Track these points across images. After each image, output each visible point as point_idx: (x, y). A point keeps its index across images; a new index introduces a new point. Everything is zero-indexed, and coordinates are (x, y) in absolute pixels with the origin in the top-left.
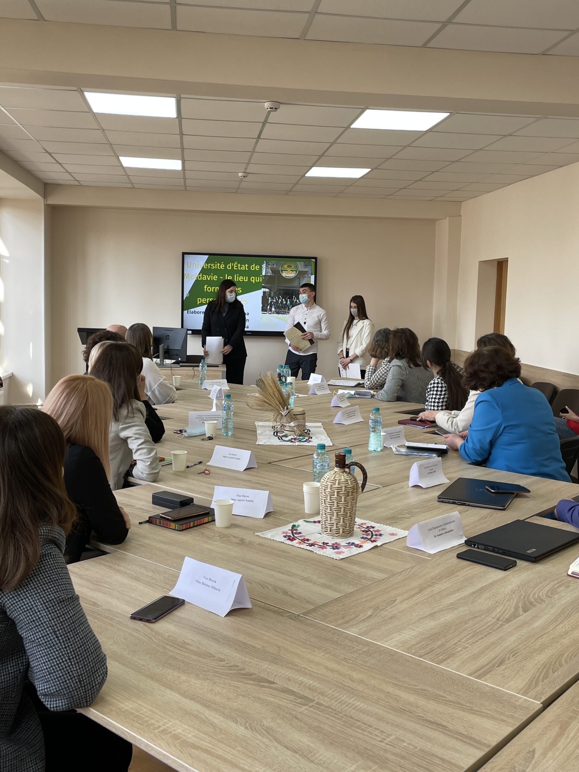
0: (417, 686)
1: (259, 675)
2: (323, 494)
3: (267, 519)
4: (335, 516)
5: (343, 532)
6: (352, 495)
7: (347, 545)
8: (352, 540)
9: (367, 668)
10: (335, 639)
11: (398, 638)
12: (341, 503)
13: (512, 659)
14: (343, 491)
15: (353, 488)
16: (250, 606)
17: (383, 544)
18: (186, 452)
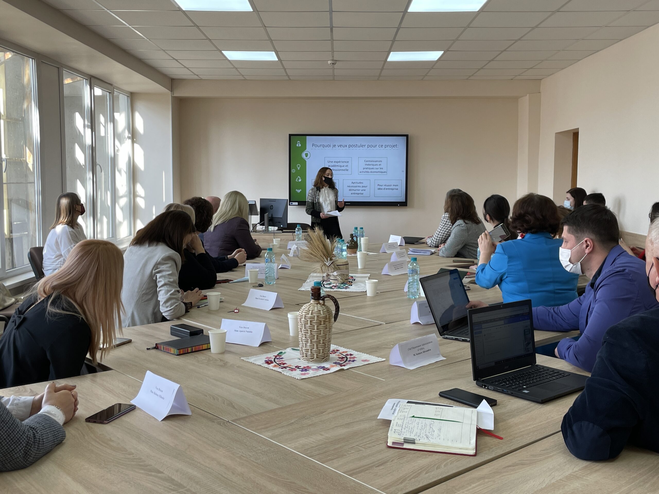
0: (289, 479)
1: (154, 466)
2: (300, 323)
3: (261, 347)
4: (309, 343)
5: (317, 358)
6: (324, 324)
7: (317, 368)
8: (323, 365)
9: (255, 464)
10: (245, 441)
11: (303, 441)
12: (314, 331)
13: (396, 461)
14: (316, 319)
15: (325, 318)
16: (189, 413)
17: (350, 368)
18: (220, 293)
